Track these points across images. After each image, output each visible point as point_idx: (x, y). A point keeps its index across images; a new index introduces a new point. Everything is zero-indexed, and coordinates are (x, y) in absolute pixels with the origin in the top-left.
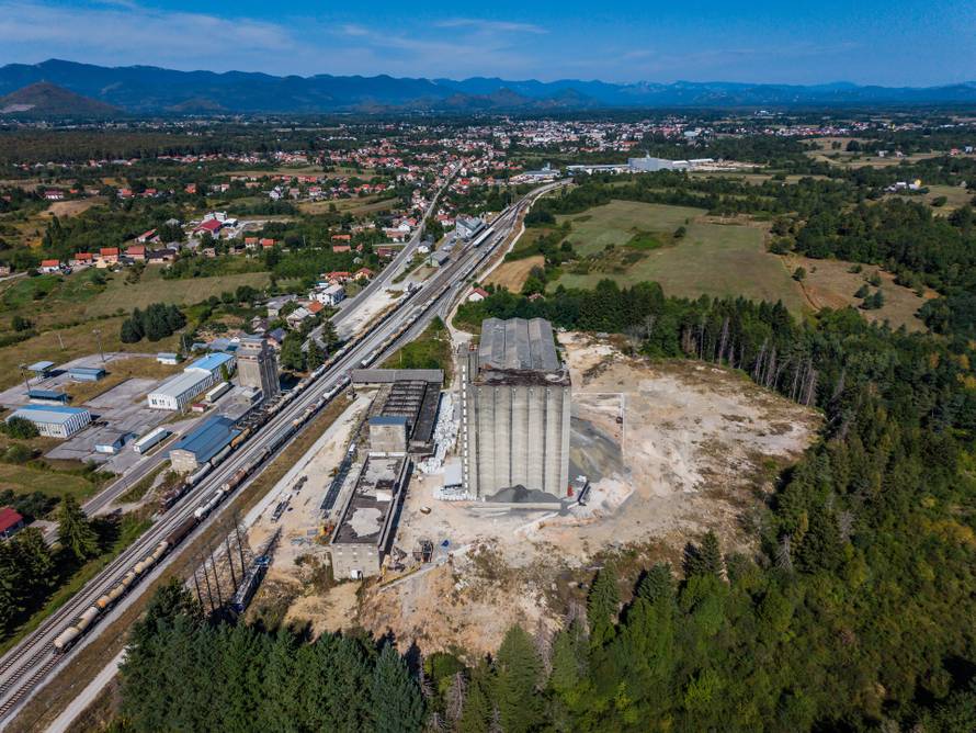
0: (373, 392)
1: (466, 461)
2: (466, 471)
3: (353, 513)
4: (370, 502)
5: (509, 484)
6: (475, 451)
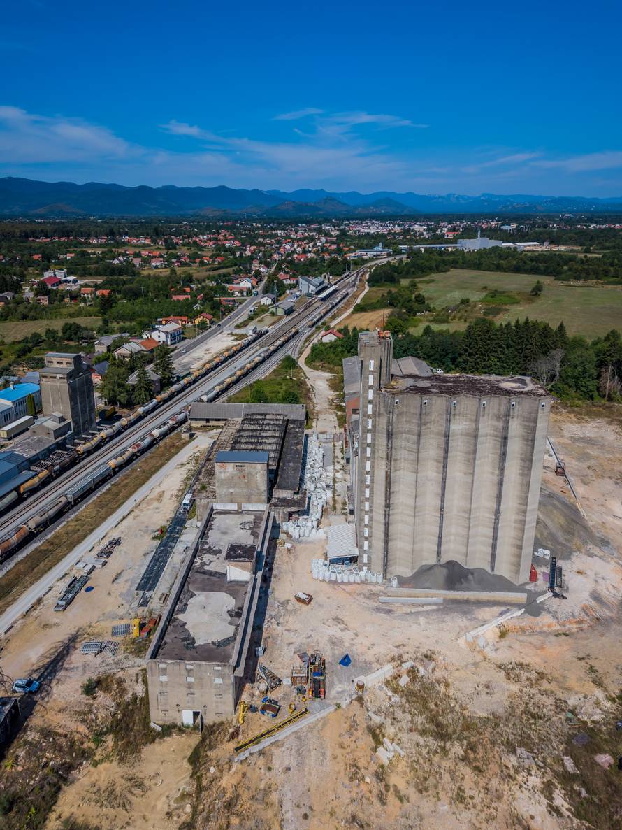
0: (215, 431)
1: (367, 518)
2: (366, 535)
3: (188, 600)
4: (216, 582)
5: (435, 559)
6: (383, 503)
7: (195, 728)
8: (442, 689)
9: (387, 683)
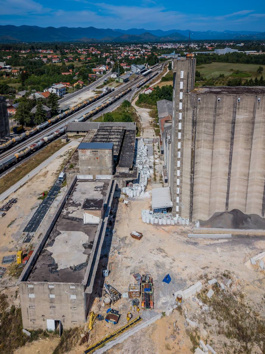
0: (82, 138)
1: (178, 181)
2: (178, 193)
3: (55, 237)
4: (76, 224)
5: (225, 208)
6: (190, 170)
7: (56, 332)
8: (238, 299)
9: (198, 296)
